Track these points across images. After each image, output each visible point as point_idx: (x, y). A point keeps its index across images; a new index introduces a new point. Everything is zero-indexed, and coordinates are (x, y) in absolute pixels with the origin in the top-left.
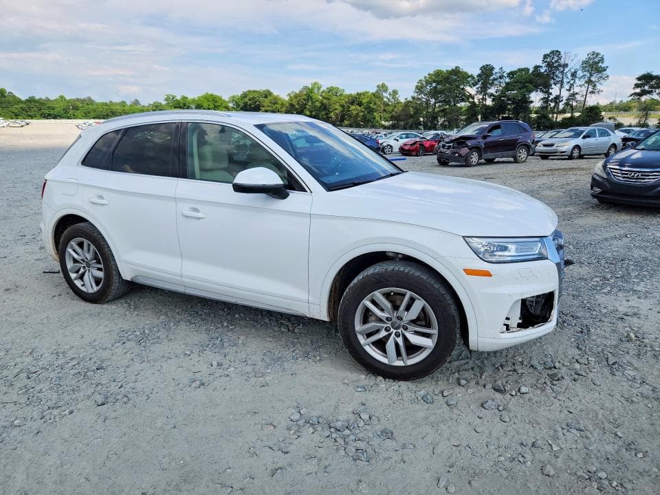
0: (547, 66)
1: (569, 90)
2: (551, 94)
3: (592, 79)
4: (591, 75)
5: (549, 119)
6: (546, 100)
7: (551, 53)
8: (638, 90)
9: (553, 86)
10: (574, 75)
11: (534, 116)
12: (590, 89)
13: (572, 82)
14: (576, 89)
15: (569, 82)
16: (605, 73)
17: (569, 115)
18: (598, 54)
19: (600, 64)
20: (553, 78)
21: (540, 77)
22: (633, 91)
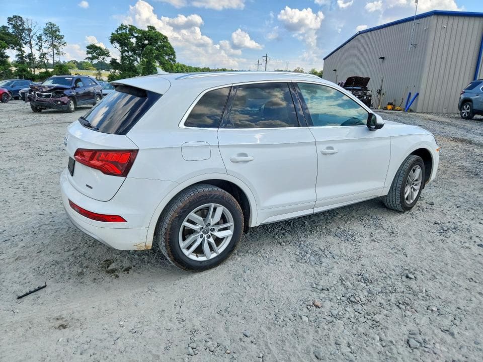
0: (13, 27)
1: (39, 50)
2: (24, 51)
3: (55, 43)
4: (53, 41)
5: (28, 72)
6: (21, 57)
7: (14, 17)
8: (90, 56)
9: (24, 45)
10: (40, 38)
11: (14, 69)
12: (55, 51)
13: (40, 44)
14: (45, 51)
15: (37, 44)
16: (63, 40)
17: (44, 70)
18: (54, 25)
19: (58, 33)
20: (21, 39)
21: (10, 36)
22: (87, 56)
